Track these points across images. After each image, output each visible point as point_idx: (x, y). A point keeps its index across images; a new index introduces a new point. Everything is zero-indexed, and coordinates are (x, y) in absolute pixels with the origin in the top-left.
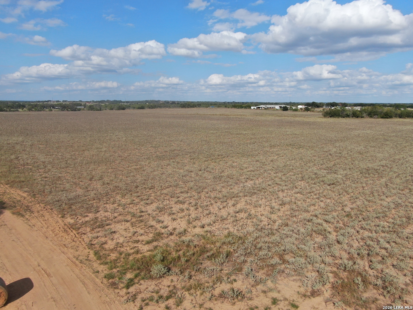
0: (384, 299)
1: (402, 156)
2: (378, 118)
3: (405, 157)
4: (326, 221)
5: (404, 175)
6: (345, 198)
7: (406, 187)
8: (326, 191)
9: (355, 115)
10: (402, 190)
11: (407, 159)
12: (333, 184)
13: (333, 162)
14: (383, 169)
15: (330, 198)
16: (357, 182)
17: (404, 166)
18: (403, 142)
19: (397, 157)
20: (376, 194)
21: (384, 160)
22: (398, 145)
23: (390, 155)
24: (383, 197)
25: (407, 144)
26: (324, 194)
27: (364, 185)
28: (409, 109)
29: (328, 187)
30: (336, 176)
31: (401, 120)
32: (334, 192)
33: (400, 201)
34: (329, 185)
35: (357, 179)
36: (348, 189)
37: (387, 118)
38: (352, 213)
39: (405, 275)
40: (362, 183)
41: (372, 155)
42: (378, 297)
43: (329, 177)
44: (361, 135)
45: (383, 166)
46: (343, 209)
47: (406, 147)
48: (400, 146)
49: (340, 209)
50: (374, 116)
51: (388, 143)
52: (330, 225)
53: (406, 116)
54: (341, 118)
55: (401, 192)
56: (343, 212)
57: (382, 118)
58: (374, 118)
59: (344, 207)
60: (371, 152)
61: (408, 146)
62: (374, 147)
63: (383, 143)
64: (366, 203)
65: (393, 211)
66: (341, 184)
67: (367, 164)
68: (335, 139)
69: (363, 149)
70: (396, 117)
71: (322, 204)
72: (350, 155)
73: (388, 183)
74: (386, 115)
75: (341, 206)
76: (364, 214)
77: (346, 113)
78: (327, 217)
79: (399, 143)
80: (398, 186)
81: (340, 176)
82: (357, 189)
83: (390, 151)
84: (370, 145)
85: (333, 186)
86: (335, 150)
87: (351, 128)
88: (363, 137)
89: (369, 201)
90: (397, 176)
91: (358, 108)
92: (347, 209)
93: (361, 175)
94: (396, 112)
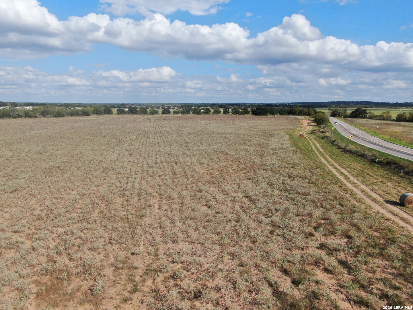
0: (87, 283)
1: (79, 151)
2: (51, 117)
3: (81, 151)
4: (16, 232)
5: (83, 168)
6: (32, 202)
7: (87, 178)
8: (9, 200)
9: (27, 115)
10: (84, 181)
11: (83, 153)
12: (16, 191)
13: (12, 167)
14: (64, 165)
15: (16, 206)
16: (42, 183)
17: (82, 159)
18: (78, 138)
19: (75, 152)
20: (62, 190)
21: (64, 156)
22: (74, 141)
23: (69, 151)
24: (69, 191)
25: (81, 140)
26: (8, 203)
27: (50, 184)
28: (77, 108)
29: (11, 195)
30: (18, 181)
31: (72, 118)
32: (18, 198)
33: (84, 191)
34: (12, 192)
35: (42, 179)
36: (34, 191)
37: (60, 117)
38: (43, 215)
39: (99, 254)
40: (47, 182)
41: (52, 153)
42: (82, 283)
43: (10, 183)
44: (37, 135)
45: (64, 163)
46: (32, 214)
47: (80, 142)
48: (75, 142)
49: (29, 214)
50: (48, 116)
51: (64, 140)
52: (21, 234)
53: (76, 115)
54: (12, 119)
55: (83, 183)
56: (33, 216)
57: (55, 117)
58: (48, 117)
59: (33, 211)
60: (50, 151)
61: (82, 141)
62: (53, 145)
63: (60, 140)
64: (55, 201)
65: (80, 201)
66: (25, 189)
67: (49, 163)
68: (10, 142)
69: (42, 148)
70: (67, 115)
71: (7, 216)
72: (30, 157)
73: (71, 178)
74: (58, 114)
75: (29, 211)
76: (55, 212)
77: (17, 113)
78: (16, 228)
79: (74, 139)
80: (80, 178)
81: (23, 181)
82: (43, 190)
83: (68, 148)
84: (49, 144)
85: (16, 193)
86: (11, 153)
87: (26, 129)
88: (40, 137)
89: (57, 198)
90: (78, 169)
91: (30, 108)
92: (37, 212)
93: (45, 175)
94: (67, 111)
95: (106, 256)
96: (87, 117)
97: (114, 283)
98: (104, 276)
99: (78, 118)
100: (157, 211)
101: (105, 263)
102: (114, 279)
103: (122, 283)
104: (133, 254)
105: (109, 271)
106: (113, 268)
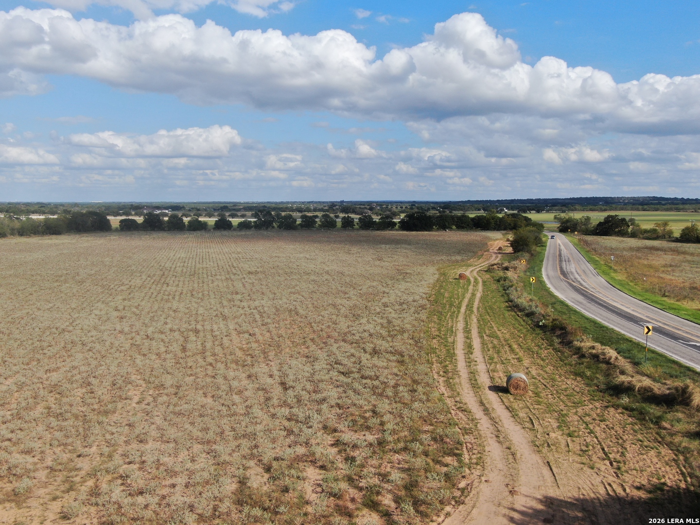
0: (11, 485)
28: (35, 217)
31: (23, 240)
39: (33, 457)
53: (31, 233)
70: (12, 234)
94: (11, 225)
95: (42, 460)
96: (54, 237)
97: (45, 485)
98: (35, 478)
99: (34, 240)
100: (134, 405)
101: (38, 466)
102: (47, 480)
103: (56, 484)
104: (79, 456)
105: (42, 475)
106: (49, 470)
